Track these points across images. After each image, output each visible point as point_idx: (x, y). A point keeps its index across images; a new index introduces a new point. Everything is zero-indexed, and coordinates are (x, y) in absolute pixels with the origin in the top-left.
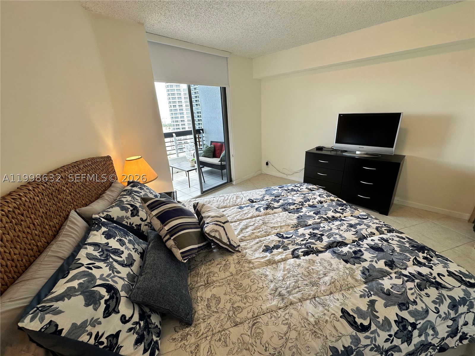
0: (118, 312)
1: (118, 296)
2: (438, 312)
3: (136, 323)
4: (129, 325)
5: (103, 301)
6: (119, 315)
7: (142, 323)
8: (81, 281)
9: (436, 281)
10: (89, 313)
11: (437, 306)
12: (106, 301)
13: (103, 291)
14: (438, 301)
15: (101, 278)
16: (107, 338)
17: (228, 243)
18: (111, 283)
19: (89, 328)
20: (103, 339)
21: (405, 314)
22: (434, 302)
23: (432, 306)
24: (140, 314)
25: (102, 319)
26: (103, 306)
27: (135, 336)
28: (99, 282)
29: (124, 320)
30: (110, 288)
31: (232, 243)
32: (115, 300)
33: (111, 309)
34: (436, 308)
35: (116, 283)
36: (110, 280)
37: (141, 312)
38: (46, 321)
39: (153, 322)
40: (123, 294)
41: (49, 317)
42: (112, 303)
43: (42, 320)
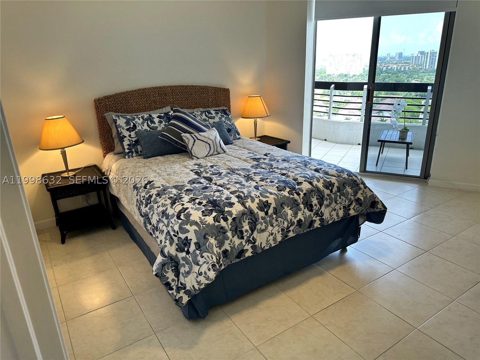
0: (130, 133)
1: (135, 130)
2: (158, 207)
3: (132, 141)
4: (130, 139)
5: (129, 126)
6: (130, 134)
7: (134, 142)
8: (130, 118)
9: (176, 202)
10: (124, 125)
11: (161, 206)
12: (130, 127)
13: (132, 124)
14: (163, 205)
15: (136, 122)
16: (123, 135)
17: (190, 150)
18: (137, 125)
19: (121, 128)
20: (122, 134)
21: (154, 196)
22: (163, 203)
23: (160, 204)
24: (136, 140)
25: (125, 129)
26: (128, 127)
27: (129, 143)
28: (134, 122)
29: (130, 136)
30: (135, 126)
31: (192, 151)
32: (133, 129)
33: (129, 130)
34: (160, 206)
35: (139, 127)
36: (138, 124)
37: (137, 140)
38: (116, 119)
39: (138, 147)
40: (136, 130)
41: (117, 118)
42: (131, 129)
43: (116, 118)
